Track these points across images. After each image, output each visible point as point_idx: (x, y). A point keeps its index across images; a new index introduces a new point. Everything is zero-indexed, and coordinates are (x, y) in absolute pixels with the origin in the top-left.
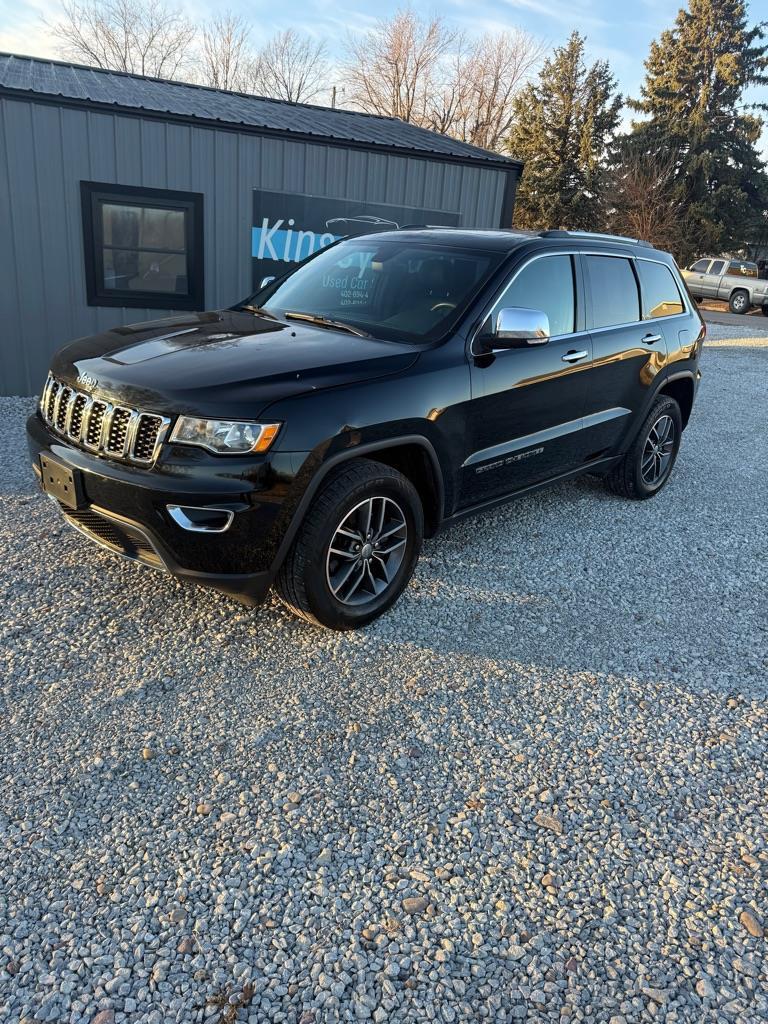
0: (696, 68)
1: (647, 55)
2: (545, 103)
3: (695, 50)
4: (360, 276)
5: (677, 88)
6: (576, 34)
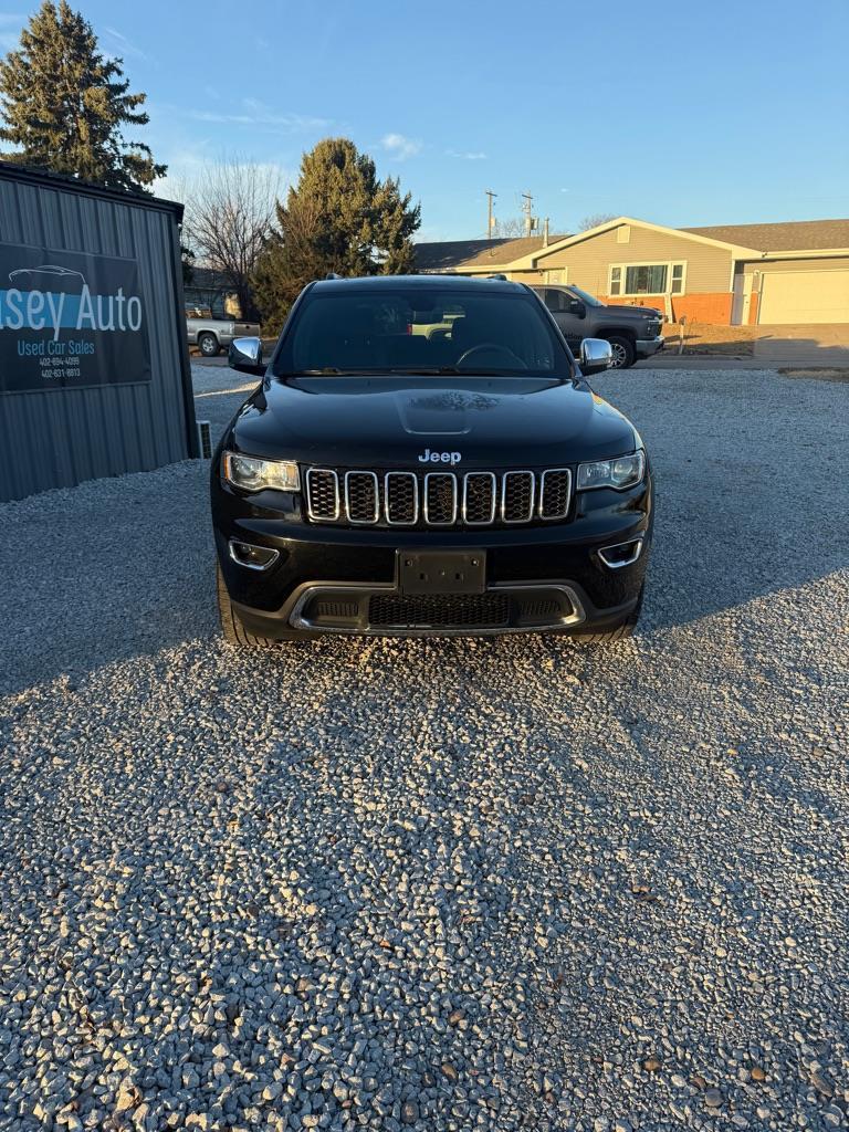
0: (62, 98)
3: (56, 79)
4: (56, 339)
5: (45, 116)
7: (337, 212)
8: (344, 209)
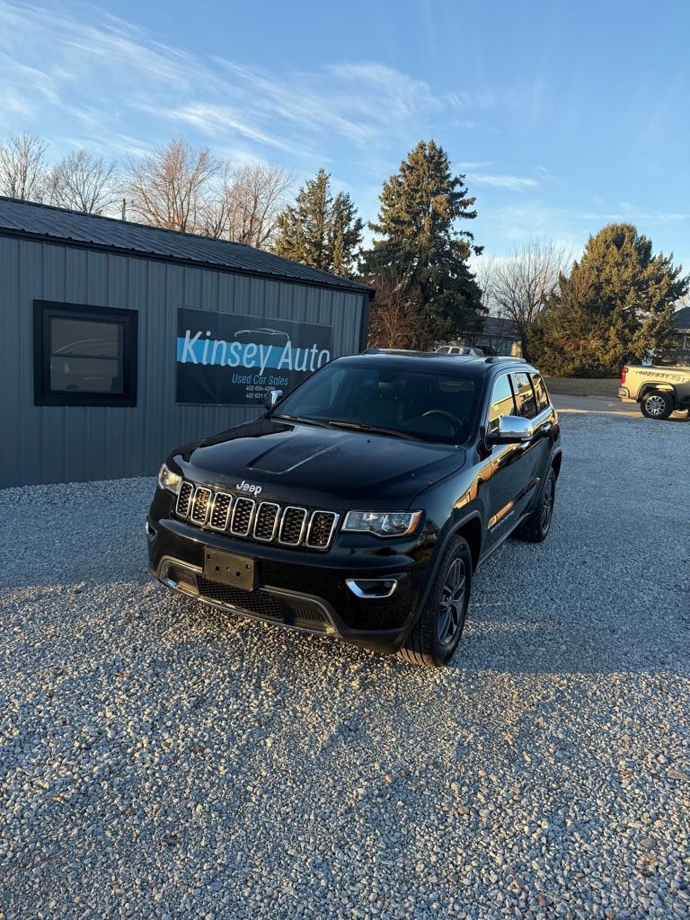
0: (418, 204)
1: (380, 191)
2: (302, 221)
3: (417, 191)
5: (406, 217)
6: (322, 171)
7: (608, 281)
8: (614, 279)
